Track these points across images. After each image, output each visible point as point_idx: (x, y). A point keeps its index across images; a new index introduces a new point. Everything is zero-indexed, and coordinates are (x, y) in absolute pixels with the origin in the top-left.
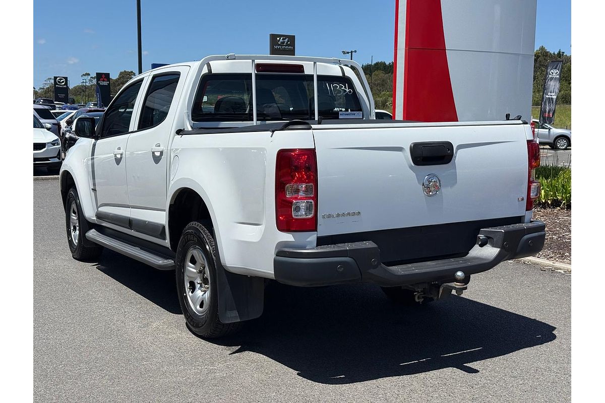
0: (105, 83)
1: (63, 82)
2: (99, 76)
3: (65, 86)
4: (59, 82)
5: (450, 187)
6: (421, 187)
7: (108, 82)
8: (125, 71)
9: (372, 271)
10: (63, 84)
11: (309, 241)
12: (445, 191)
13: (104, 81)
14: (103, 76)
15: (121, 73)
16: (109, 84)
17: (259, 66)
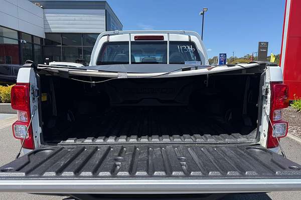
17: (135, 37)
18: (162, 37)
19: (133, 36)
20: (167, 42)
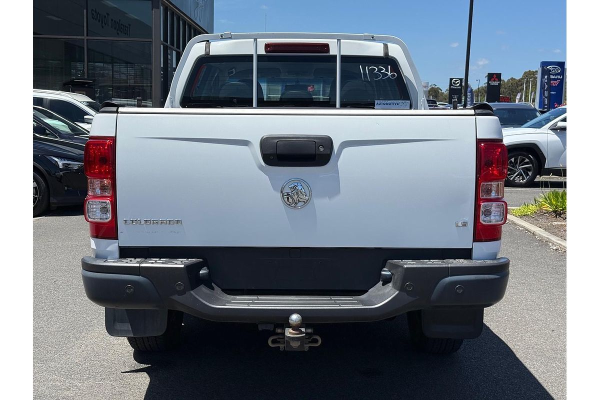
0: (496, 83)
1: (458, 83)
2: (491, 76)
3: (460, 87)
4: (454, 83)
5: (328, 198)
6: (279, 195)
7: (499, 82)
8: (530, 71)
9: (176, 297)
10: (458, 85)
11: (108, 251)
12: (320, 204)
13: (494, 81)
14: (495, 76)
15: (525, 73)
16: (500, 84)
17: (267, 46)
18: (326, 47)
19: (262, 42)
20: (335, 56)
